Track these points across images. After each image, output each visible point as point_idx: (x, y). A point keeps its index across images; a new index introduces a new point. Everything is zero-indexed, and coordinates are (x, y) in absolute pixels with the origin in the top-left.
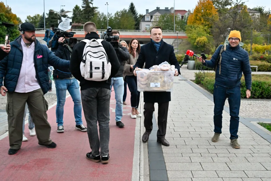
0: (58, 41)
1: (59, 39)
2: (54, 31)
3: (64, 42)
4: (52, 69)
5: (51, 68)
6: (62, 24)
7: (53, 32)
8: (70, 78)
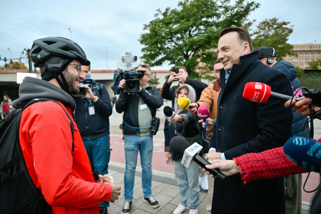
8: (138, 134)
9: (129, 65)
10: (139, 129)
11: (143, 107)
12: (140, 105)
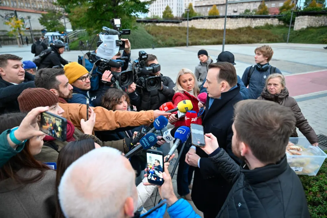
0: (101, 78)
1: (104, 74)
2: (91, 60)
3: (111, 80)
4: (171, 139)
5: (169, 138)
6: (103, 48)
7: (91, 62)
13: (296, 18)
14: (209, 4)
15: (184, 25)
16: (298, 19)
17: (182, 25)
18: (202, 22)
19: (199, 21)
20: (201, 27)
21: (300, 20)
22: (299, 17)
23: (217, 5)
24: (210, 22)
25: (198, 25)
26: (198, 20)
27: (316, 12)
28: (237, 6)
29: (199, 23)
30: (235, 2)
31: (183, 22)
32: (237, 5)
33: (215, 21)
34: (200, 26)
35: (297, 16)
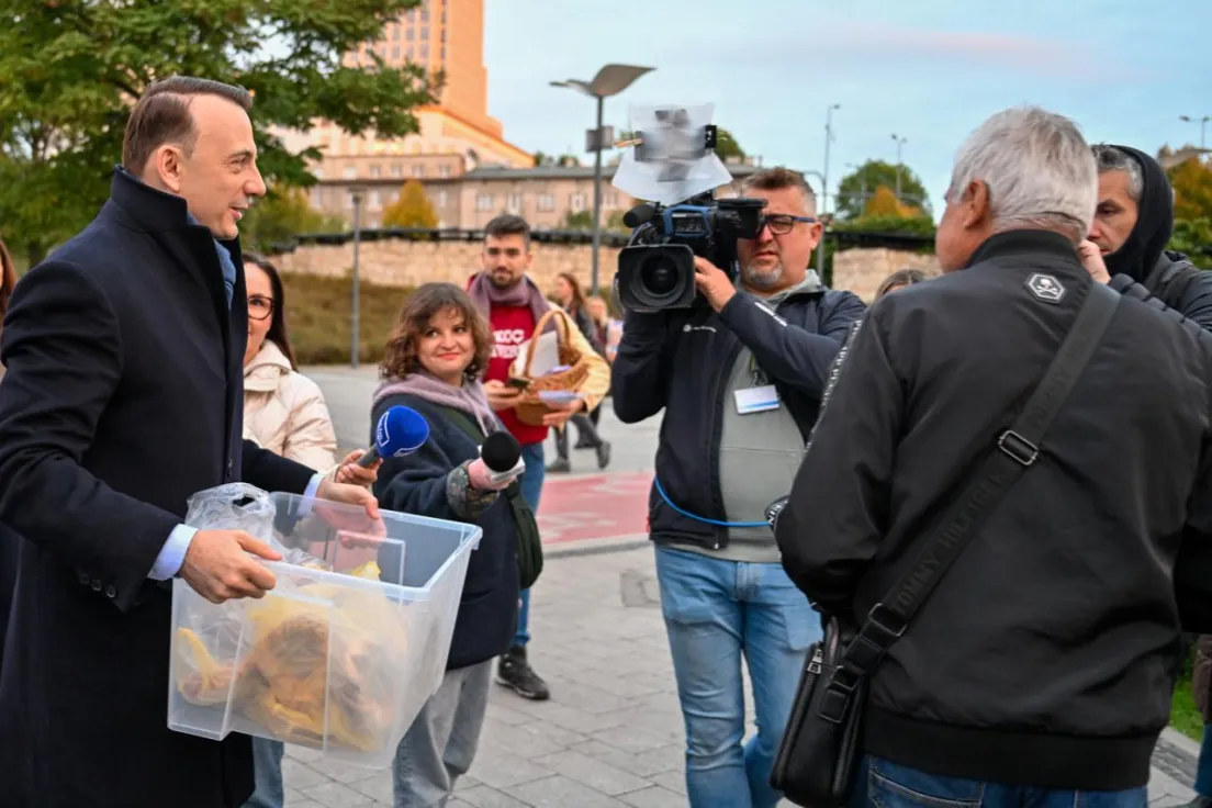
8: (717, 546)
9: (675, 174)
10: (725, 529)
11: (750, 397)
12: (742, 387)
13: (837, 256)
14: (375, 176)
15: (306, 265)
16: (846, 262)
17: (296, 263)
18: (399, 254)
19: (387, 250)
20: (395, 277)
21: (856, 266)
22: (848, 254)
23: (427, 182)
24: (439, 258)
25: (379, 268)
26: (382, 244)
27: (914, 234)
28: (521, 194)
29: (387, 257)
30: (505, 174)
31: (300, 250)
32: (518, 188)
33: (462, 251)
34: (390, 272)
35: (842, 249)
